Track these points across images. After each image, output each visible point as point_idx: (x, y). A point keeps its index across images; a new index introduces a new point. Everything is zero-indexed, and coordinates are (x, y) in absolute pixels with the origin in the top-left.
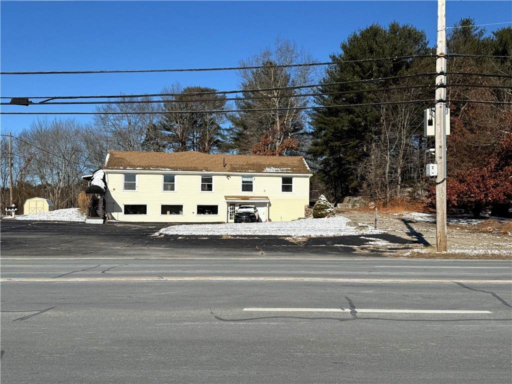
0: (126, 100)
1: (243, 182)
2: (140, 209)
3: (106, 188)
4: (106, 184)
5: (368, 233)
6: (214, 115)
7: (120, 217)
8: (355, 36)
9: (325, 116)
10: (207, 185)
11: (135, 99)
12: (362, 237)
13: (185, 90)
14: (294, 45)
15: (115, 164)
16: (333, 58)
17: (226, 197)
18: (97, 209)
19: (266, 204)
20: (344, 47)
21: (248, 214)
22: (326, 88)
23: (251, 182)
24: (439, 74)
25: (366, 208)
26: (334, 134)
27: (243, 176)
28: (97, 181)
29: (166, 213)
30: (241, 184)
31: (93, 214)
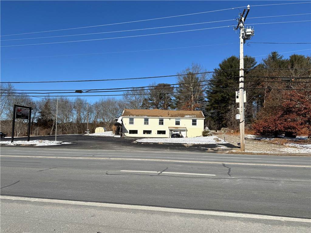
0: (134, 89)
1: (176, 121)
2: (135, 132)
3: (122, 123)
4: (122, 122)
5: (221, 143)
6: (169, 94)
7: (128, 135)
8: (225, 61)
9: (211, 94)
10: (161, 122)
11: (138, 89)
12: (217, 145)
13: (158, 85)
14: (200, 65)
15: (126, 114)
16: (215, 70)
17: (169, 127)
18: (119, 131)
19: (185, 130)
20: (220, 65)
21: (177, 134)
22: (212, 82)
23: (179, 121)
24: (241, 77)
25: (229, 133)
26: (215, 102)
27: (176, 119)
28: (119, 121)
29: (145, 134)
30: (175, 122)
31: (117, 133)
